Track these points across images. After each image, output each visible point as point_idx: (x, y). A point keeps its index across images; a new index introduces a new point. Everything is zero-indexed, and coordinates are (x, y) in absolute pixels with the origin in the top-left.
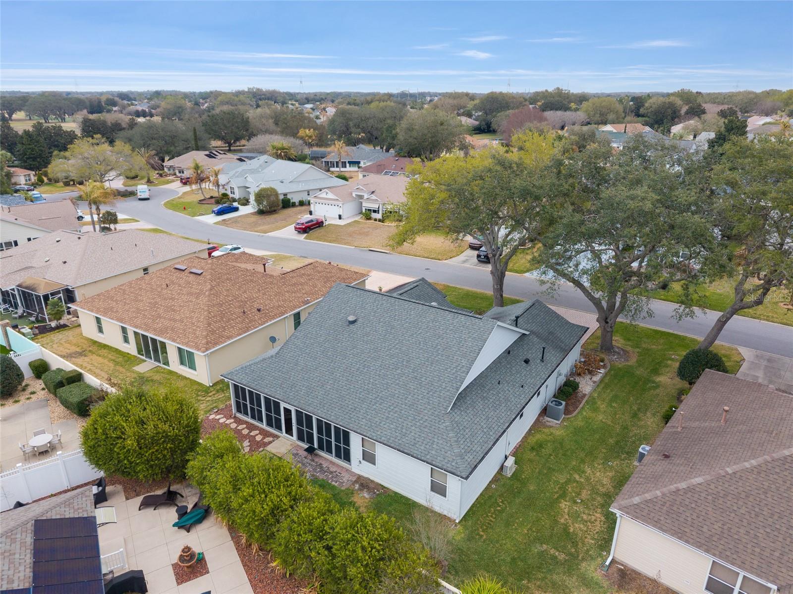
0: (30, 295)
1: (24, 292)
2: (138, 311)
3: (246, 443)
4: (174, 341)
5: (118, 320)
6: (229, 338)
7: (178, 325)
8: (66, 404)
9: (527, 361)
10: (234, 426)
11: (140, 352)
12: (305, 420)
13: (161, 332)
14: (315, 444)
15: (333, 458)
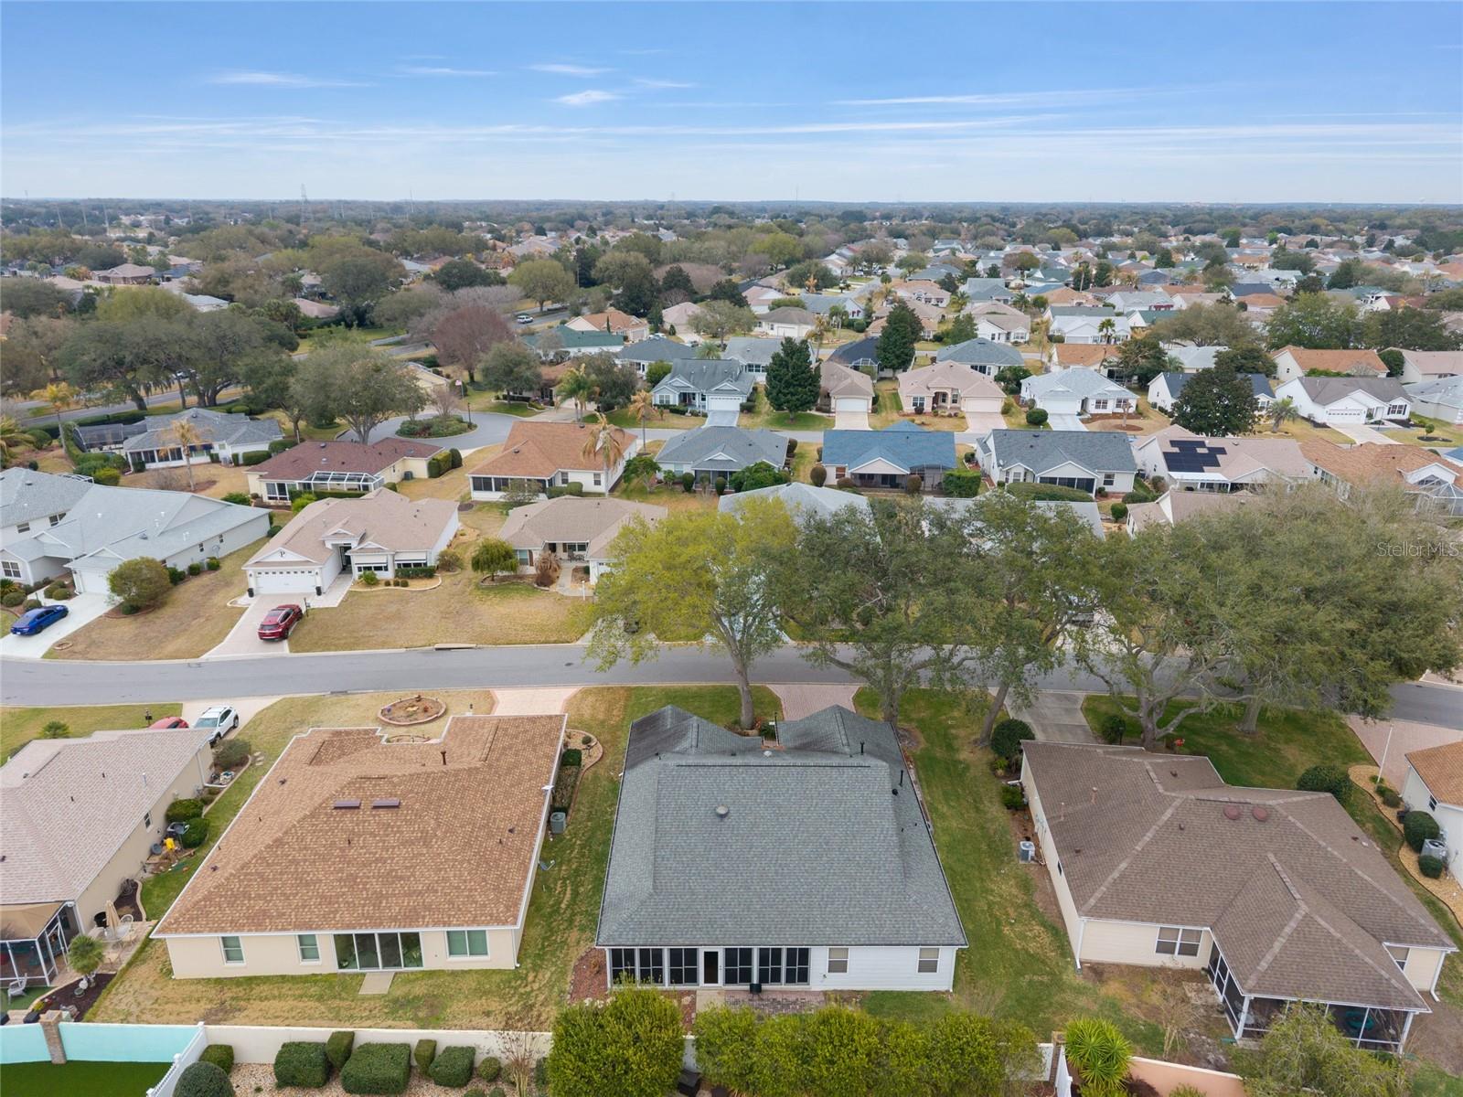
12: (739, 956)
14: (755, 980)
15: (783, 986)
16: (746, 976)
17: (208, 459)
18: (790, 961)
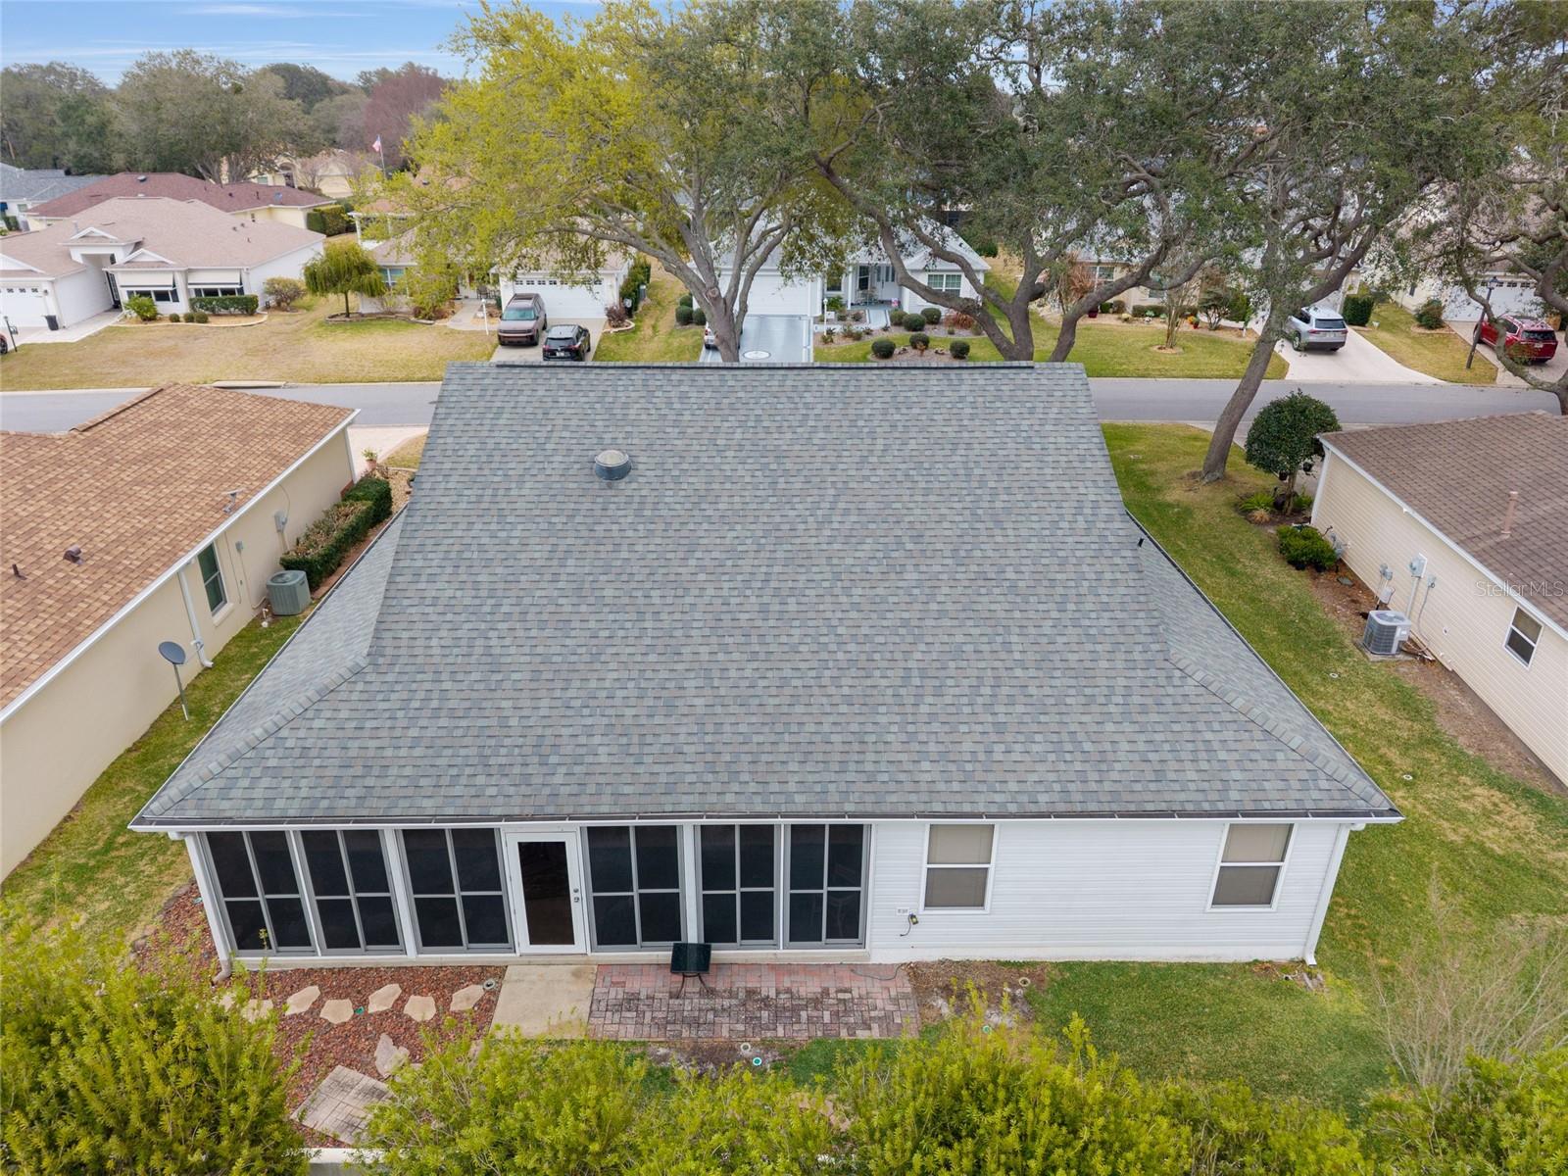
14: (692, 931)
15: (781, 950)
16: (662, 921)
18: (804, 872)
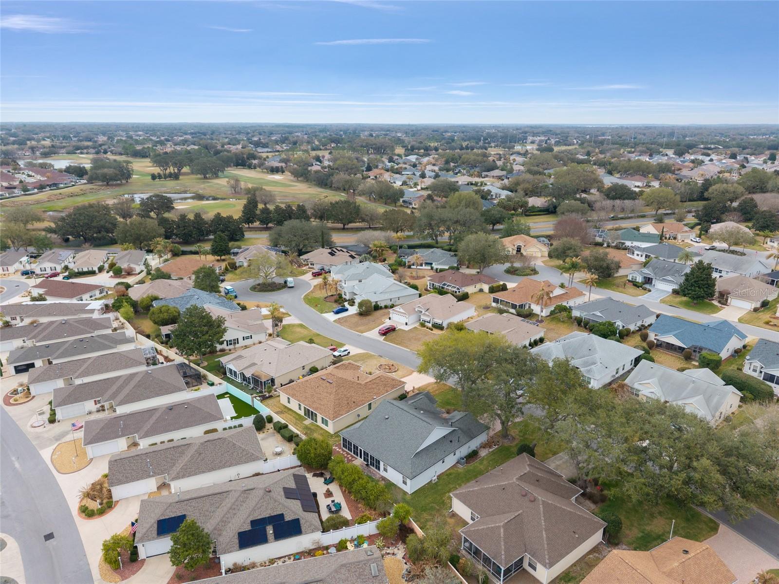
0: (258, 381)
1: (254, 379)
2: (306, 397)
3: (346, 459)
4: (321, 414)
5: (298, 401)
6: (342, 415)
7: (322, 407)
8: (283, 436)
9: (451, 441)
10: (341, 452)
11: (305, 414)
12: (366, 454)
13: (316, 409)
17: (430, 268)
